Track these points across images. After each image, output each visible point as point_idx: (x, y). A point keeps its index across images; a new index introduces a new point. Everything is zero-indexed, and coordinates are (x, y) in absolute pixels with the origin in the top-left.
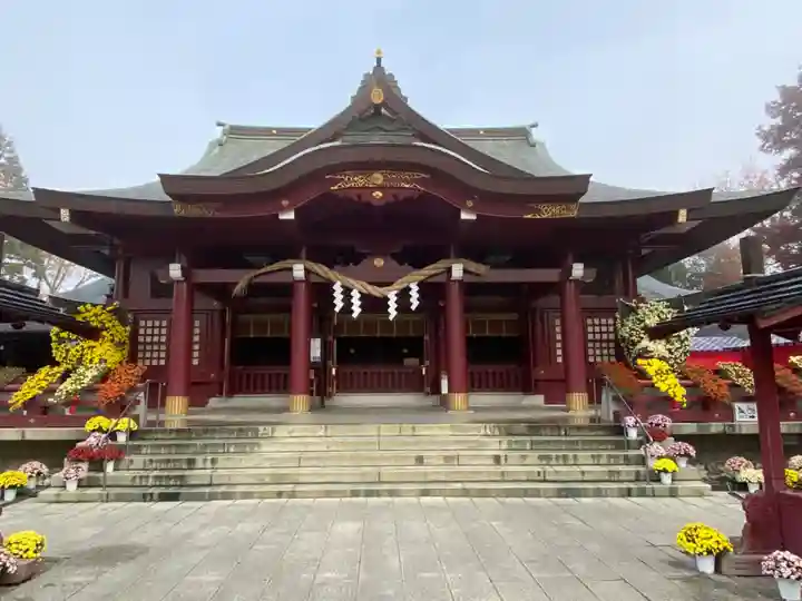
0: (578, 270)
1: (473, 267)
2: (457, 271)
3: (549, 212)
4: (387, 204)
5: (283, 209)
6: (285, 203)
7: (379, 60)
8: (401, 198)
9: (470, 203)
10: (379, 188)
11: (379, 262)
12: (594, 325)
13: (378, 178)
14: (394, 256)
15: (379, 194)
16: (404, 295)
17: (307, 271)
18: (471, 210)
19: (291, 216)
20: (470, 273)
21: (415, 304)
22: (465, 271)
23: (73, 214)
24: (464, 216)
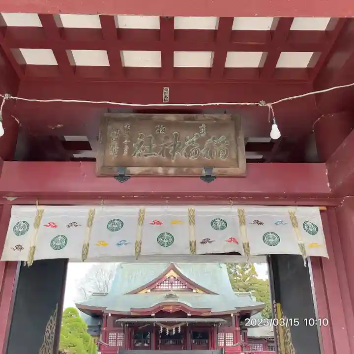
5: (152, 313)
13: (171, 307)
15: (171, 310)
16: (177, 329)
18: (190, 313)
19: (153, 315)
21: (179, 331)
23: (111, 314)
24: (188, 315)
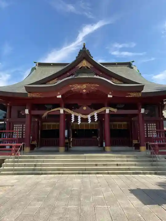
0: (143, 111)
1: (112, 109)
2: (107, 111)
3: (133, 95)
4: (87, 93)
6: (59, 93)
7: (84, 46)
8: (91, 91)
9: (110, 93)
10: (85, 89)
11: (85, 108)
12: (150, 126)
14: (89, 106)
17: (64, 111)
20: (111, 111)
22: (110, 111)
